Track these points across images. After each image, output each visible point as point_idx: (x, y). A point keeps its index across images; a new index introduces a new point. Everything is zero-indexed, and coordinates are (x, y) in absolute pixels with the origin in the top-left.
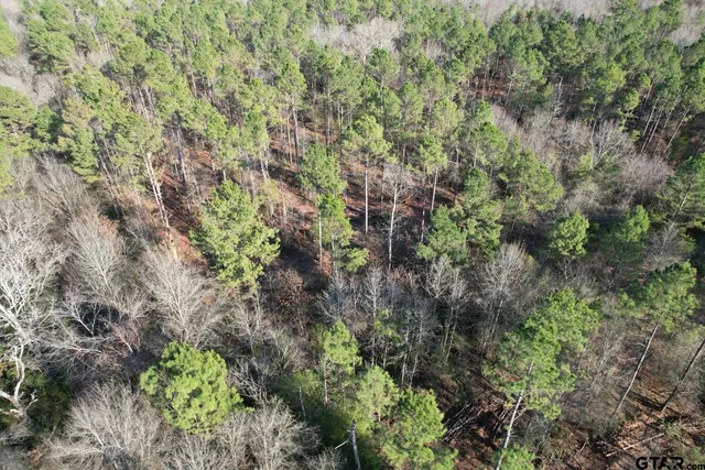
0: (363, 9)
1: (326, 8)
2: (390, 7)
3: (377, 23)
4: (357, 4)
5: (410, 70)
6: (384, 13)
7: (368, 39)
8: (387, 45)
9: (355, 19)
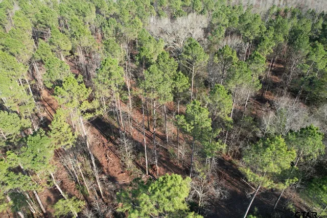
0: (184, 6)
1: (161, 5)
2: (201, 6)
3: (192, 17)
4: (180, 3)
5: (216, 58)
6: (197, 9)
7: (185, 28)
8: (198, 33)
9: (179, 13)
